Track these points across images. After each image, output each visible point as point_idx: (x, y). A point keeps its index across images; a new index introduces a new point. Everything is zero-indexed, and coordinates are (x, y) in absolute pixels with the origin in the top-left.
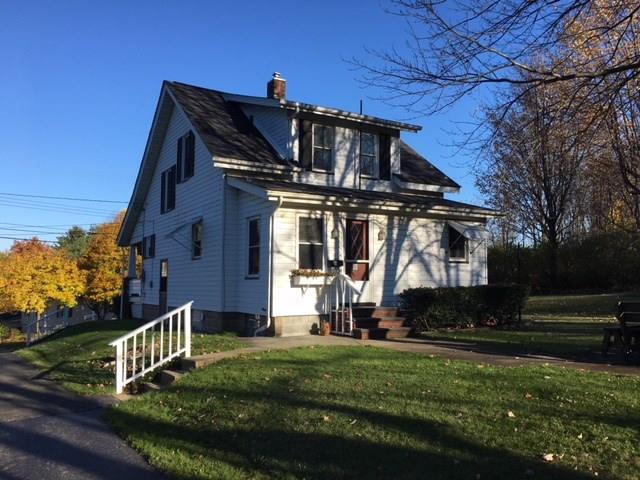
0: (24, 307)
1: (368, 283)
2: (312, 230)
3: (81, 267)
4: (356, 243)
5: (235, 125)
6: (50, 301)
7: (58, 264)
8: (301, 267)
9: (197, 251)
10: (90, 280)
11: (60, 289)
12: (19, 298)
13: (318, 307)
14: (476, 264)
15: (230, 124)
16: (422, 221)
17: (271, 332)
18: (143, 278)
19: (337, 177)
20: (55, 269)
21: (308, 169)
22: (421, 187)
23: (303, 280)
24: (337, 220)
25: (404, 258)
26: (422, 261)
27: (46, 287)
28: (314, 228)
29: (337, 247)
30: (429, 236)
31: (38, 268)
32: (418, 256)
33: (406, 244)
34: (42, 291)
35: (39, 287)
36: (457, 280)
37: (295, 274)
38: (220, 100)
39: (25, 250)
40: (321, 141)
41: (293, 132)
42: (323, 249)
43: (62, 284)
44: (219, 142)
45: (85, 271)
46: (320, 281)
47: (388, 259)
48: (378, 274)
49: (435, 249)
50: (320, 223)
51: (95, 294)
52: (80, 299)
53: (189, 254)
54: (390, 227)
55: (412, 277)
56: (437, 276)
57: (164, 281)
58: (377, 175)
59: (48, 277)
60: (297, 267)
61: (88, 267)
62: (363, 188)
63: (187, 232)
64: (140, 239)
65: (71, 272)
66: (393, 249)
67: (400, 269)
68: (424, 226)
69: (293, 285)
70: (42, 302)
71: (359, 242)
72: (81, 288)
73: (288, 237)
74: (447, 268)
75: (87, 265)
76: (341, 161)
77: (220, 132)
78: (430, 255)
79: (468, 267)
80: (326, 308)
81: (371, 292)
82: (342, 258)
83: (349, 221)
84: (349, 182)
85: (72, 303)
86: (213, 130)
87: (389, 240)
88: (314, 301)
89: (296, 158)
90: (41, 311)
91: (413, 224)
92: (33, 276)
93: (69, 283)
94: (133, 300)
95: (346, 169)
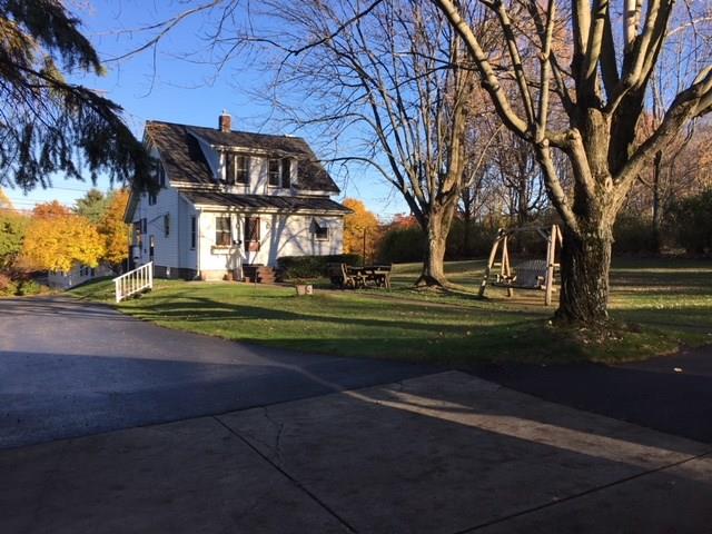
0: (53, 267)
1: (259, 253)
2: (224, 224)
3: (101, 231)
4: (251, 231)
5: (190, 154)
6: (75, 260)
7: (80, 230)
8: (217, 244)
9: (167, 233)
10: (108, 244)
11: (82, 251)
12: (48, 258)
13: (227, 266)
14: (334, 243)
15: (186, 154)
16: (295, 217)
17: (200, 279)
18: (141, 246)
19: (252, 189)
20: (77, 233)
21: (233, 184)
22: (310, 193)
23: (216, 251)
24: (239, 218)
25: (283, 239)
26: (295, 241)
27: (71, 249)
28: (225, 224)
29: (239, 233)
30: (300, 226)
31: (63, 232)
32: (292, 238)
33: (284, 231)
34: (67, 253)
35: (65, 248)
36: (320, 252)
37: (213, 248)
38: (183, 133)
39: (46, 213)
40: (241, 166)
41: (221, 162)
42: (230, 235)
43: (84, 247)
44: (175, 169)
45: (103, 236)
46: (227, 251)
47: (272, 240)
48: (266, 248)
49: (304, 234)
50: (229, 221)
51: (113, 256)
52: (101, 260)
53: (163, 234)
54: (274, 221)
55: (287, 250)
56: (305, 250)
57: (152, 249)
58: (280, 185)
59: (72, 241)
60: (214, 244)
61: (107, 232)
62: (270, 194)
63: (162, 221)
64: (137, 220)
65: (91, 236)
66: (275, 235)
67: (280, 246)
68: (297, 220)
69: (212, 253)
70: (68, 262)
71: (254, 230)
72: (101, 251)
73: (208, 228)
74: (313, 244)
75: (104, 231)
76: (254, 178)
77: (177, 161)
78: (301, 237)
79: (329, 244)
80: (232, 267)
81: (261, 258)
82: (242, 238)
83: (247, 219)
84: (260, 191)
85: (94, 264)
86: (172, 159)
87: (273, 228)
88: (225, 263)
89: (224, 177)
90: (67, 270)
91: (289, 219)
92: (59, 240)
93: (91, 246)
94: (136, 261)
95: (259, 182)
